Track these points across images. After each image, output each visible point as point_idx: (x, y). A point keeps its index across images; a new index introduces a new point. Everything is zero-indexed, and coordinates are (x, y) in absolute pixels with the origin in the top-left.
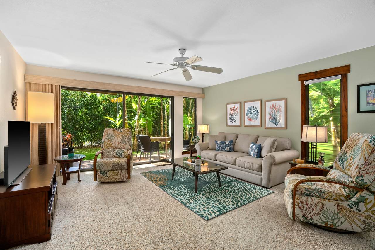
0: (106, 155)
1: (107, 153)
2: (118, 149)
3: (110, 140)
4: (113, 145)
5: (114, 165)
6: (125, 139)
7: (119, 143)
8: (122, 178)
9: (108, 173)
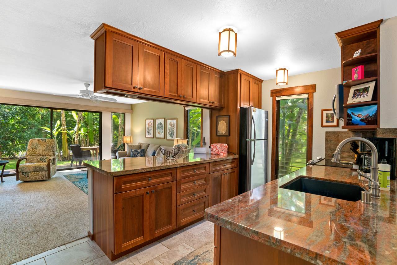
0: (30, 160)
1: (31, 159)
2: (42, 155)
3: (35, 149)
4: (37, 152)
5: (35, 167)
6: (49, 147)
7: (43, 151)
8: (42, 177)
9: (29, 174)
